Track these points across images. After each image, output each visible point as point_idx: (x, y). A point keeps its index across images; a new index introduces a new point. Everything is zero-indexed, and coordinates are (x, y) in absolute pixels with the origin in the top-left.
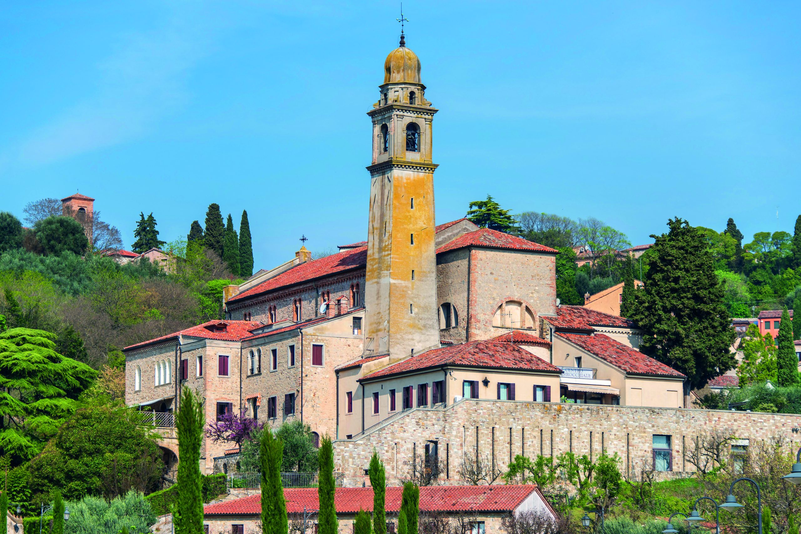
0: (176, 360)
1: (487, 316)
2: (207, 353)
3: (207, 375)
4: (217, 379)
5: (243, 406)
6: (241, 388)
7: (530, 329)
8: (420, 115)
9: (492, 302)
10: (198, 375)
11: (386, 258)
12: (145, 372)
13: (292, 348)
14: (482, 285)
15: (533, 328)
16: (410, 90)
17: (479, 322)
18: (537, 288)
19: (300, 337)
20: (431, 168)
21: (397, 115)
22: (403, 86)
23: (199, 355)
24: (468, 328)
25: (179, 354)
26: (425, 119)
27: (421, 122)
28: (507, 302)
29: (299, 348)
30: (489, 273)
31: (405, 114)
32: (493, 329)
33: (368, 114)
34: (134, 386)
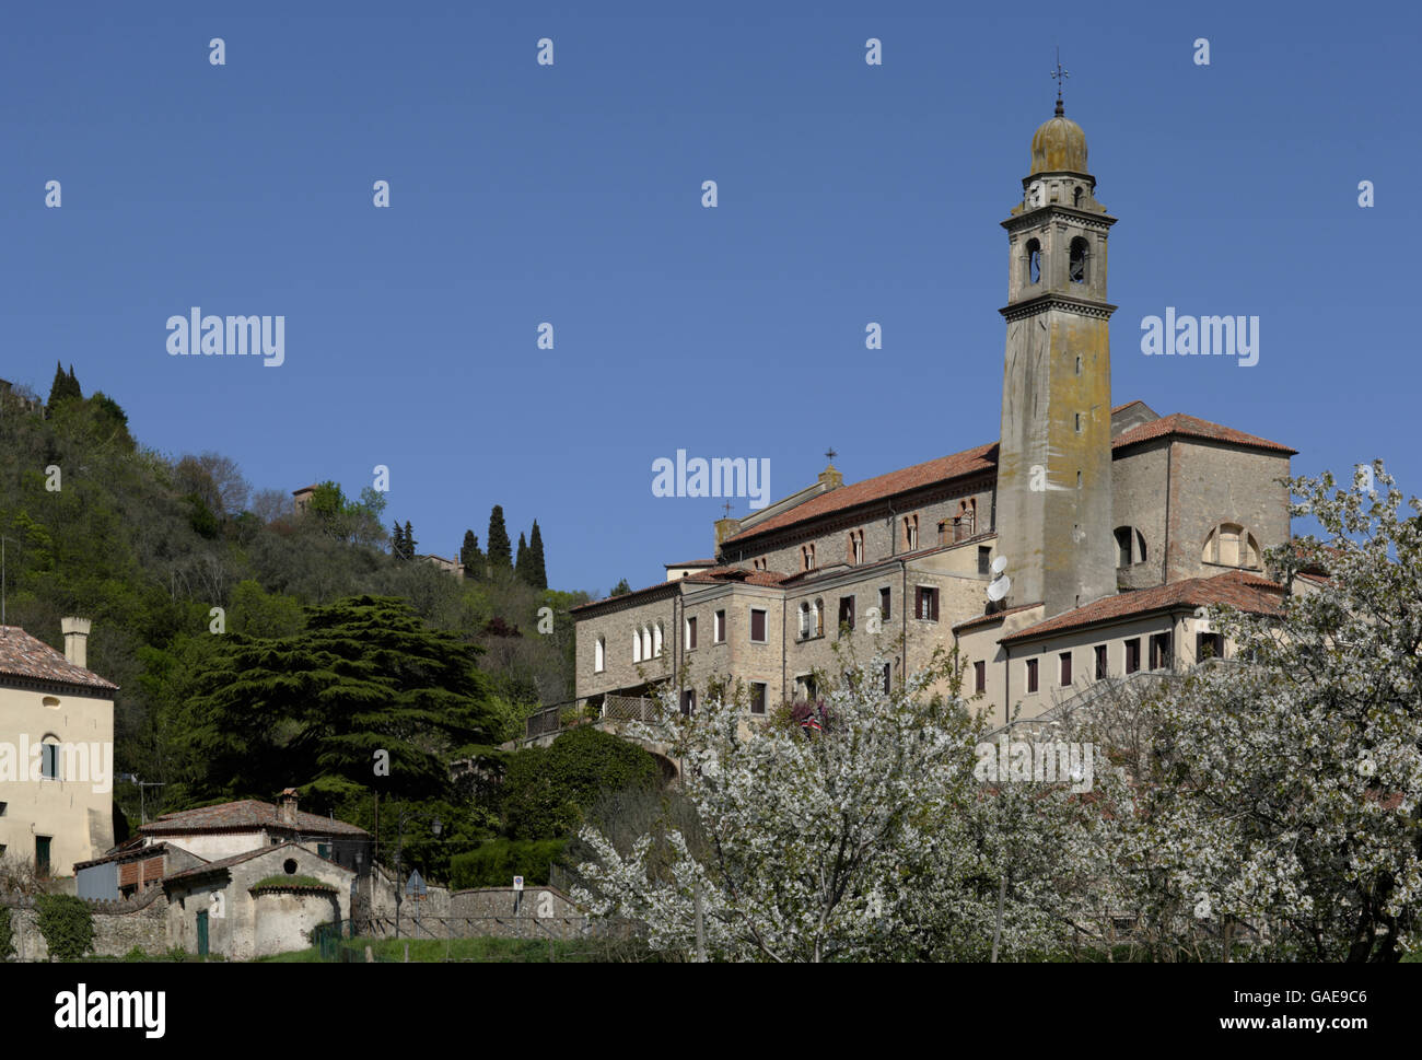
0: (675, 620)
1: (1194, 546)
2: (735, 604)
3: (735, 640)
4: (749, 645)
5: (788, 690)
6: (785, 662)
7: (1253, 569)
8: (1090, 227)
9: (1201, 524)
10: (716, 640)
11: (1038, 450)
12: (614, 641)
13: (886, 592)
14: (1188, 496)
15: (1259, 568)
16: (1076, 185)
17: (1184, 554)
18: (1264, 506)
19: (902, 573)
20: (1105, 310)
21: (1058, 223)
22: (1066, 178)
23: (720, 609)
24: (1165, 563)
25: (679, 610)
26: (1098, 232)
27: (1094, 239)
28: (1222, 526)
29: (899, 592)
30: (1197, 478)
31: (1069, 222)
32: (1202, 567)
33: (1002, 224)
34: (594, 665)
